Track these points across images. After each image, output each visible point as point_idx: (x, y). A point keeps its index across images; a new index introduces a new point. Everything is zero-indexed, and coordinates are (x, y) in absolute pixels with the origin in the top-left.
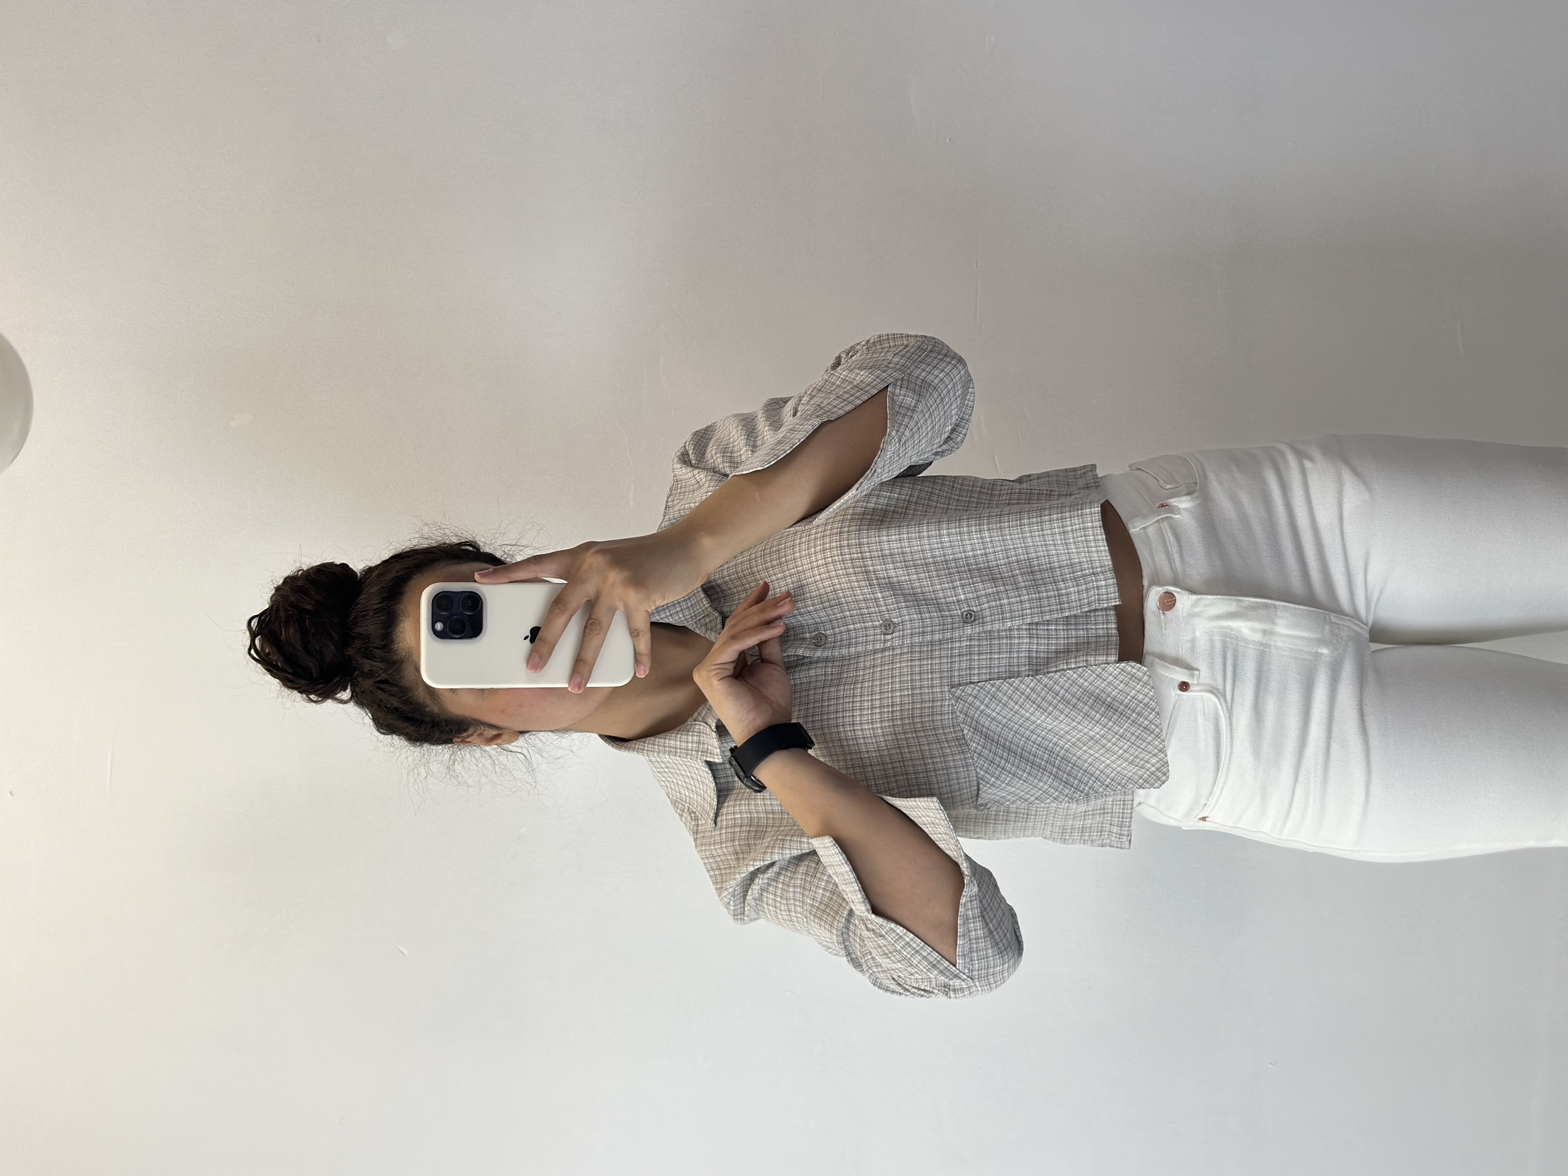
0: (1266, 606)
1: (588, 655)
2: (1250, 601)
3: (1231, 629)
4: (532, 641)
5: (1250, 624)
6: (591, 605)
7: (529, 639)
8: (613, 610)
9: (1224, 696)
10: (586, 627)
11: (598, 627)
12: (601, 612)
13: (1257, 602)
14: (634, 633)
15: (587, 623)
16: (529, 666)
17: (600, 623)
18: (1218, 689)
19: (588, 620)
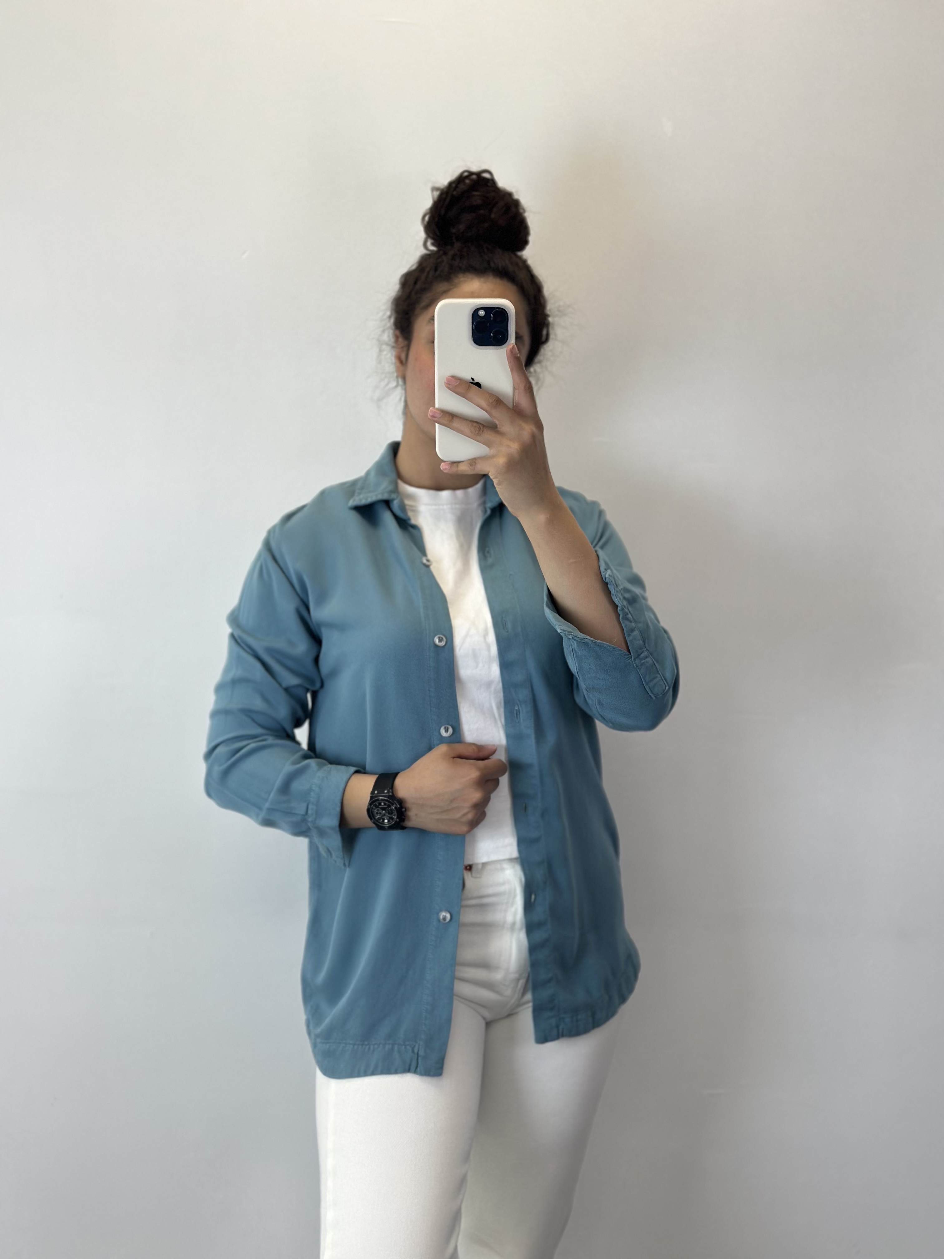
4: (471, 383)
7: (472, 380)
11: (479, 432)
14: (471, 462)
19: (483, 426)
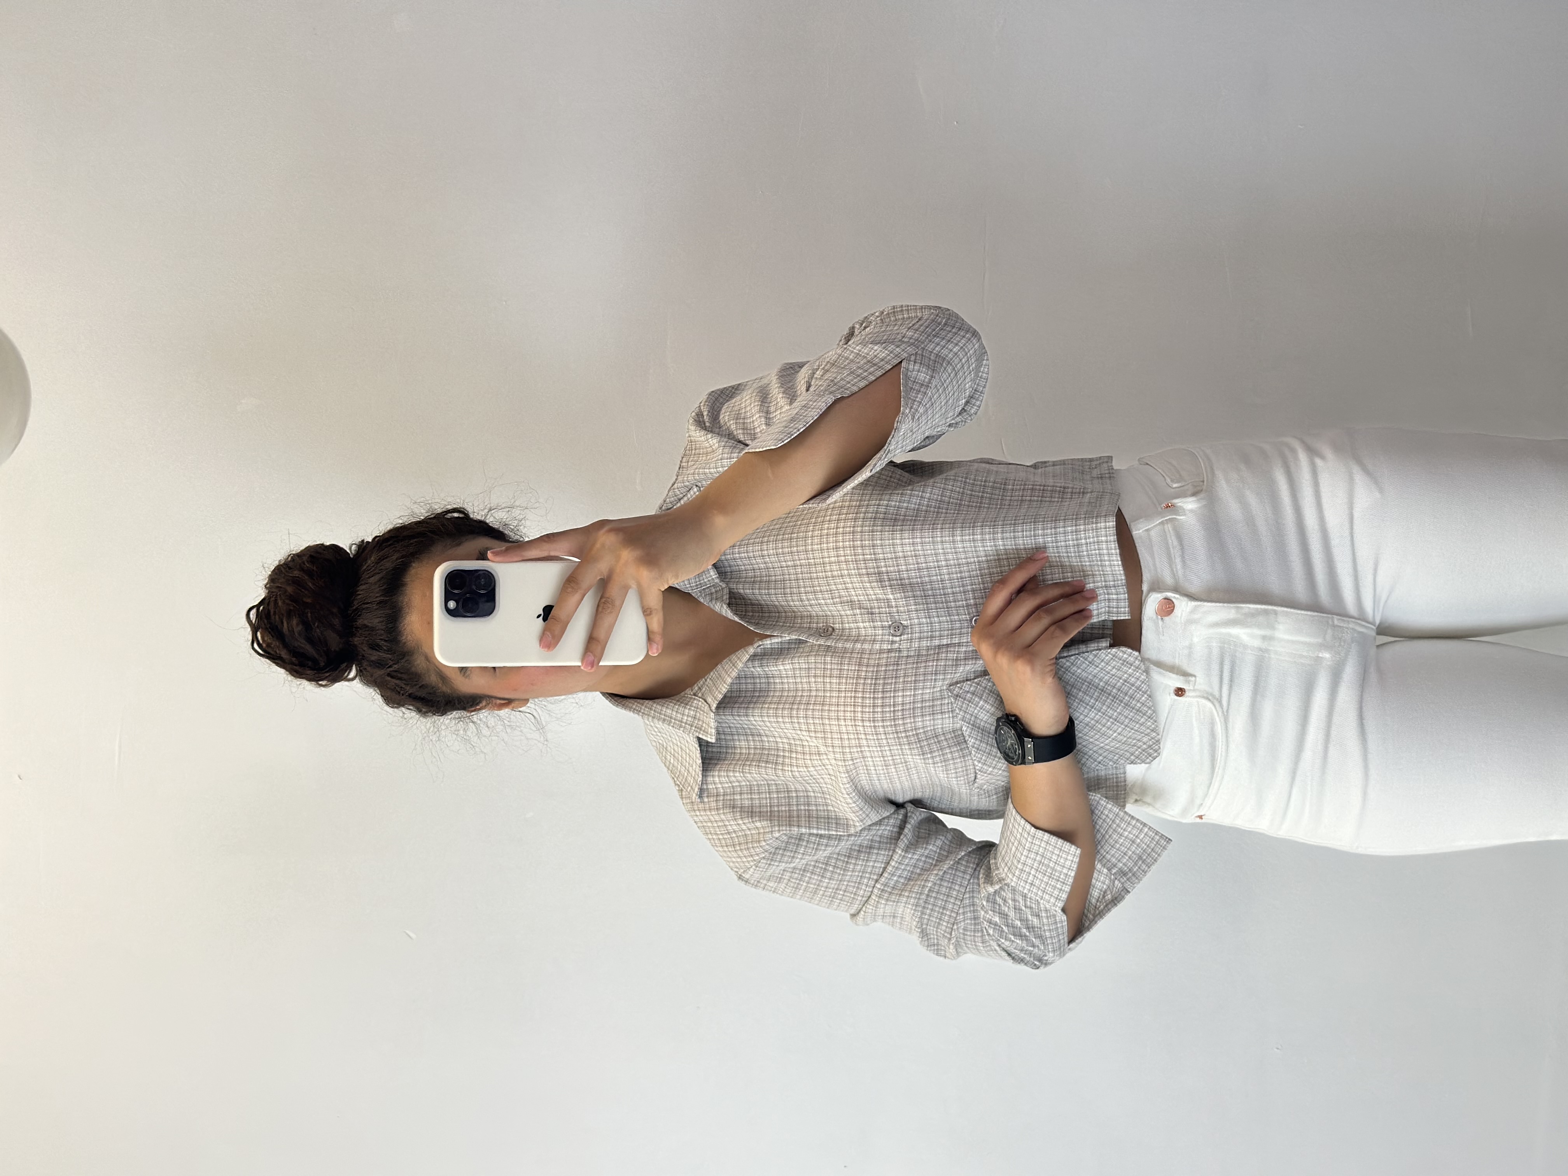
0: (1266, 612)
1: (601, 634)
2: (1249, 608)
3: (1230, 635)
4: (545, 619)
5: (1248, 630)
6: (604, 584)
7: (541, 617)
8: (626, 589)
9: (1220, 703)
10: (598, 606)
11: (610, 606)
12: (614, 591)
13: (1257, 609)
14: (647, 612)
15: (600, 601)
16: (542, 643)
17: (613, 603)
18: (1214, 697)
19: (601, 598)
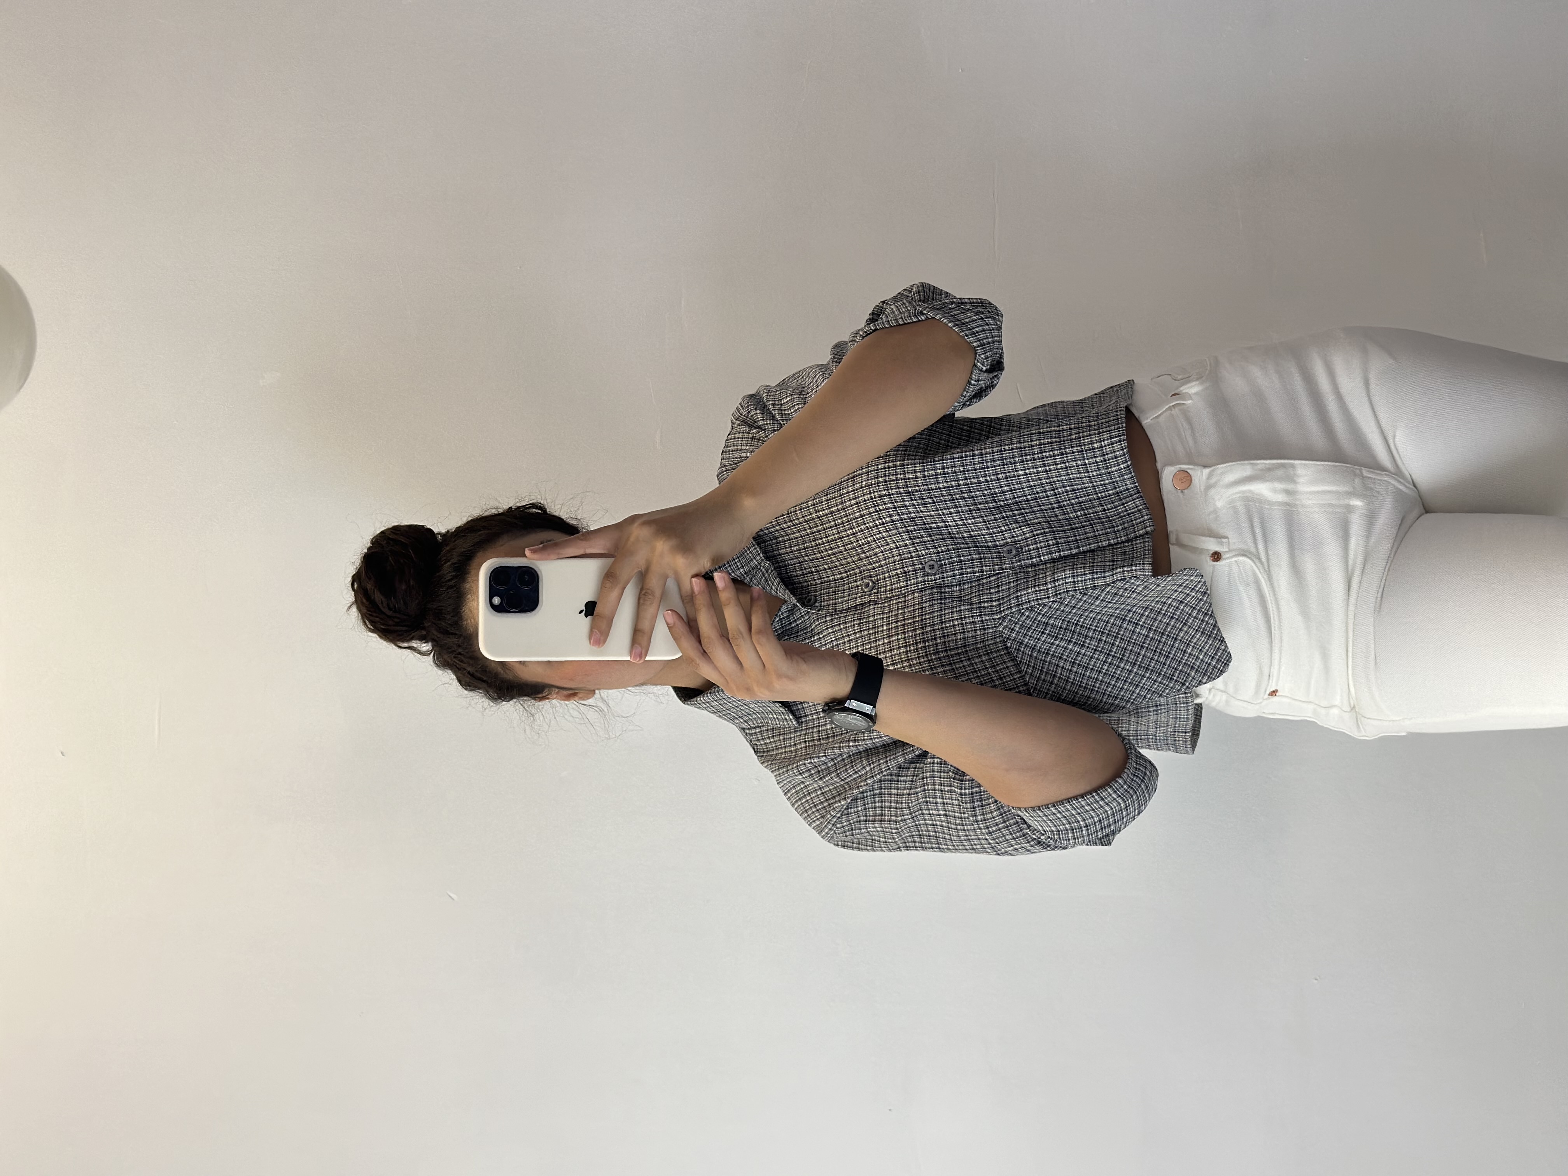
0: (1283, 466)
4: (588, 614)
5: (1270, 485)
6: (644, 574)
9: (1259, 559)
12: (653, 581)
15: (640, 592)
16: (592, 639)
17: (653, 594)
18: (1250, 553)
